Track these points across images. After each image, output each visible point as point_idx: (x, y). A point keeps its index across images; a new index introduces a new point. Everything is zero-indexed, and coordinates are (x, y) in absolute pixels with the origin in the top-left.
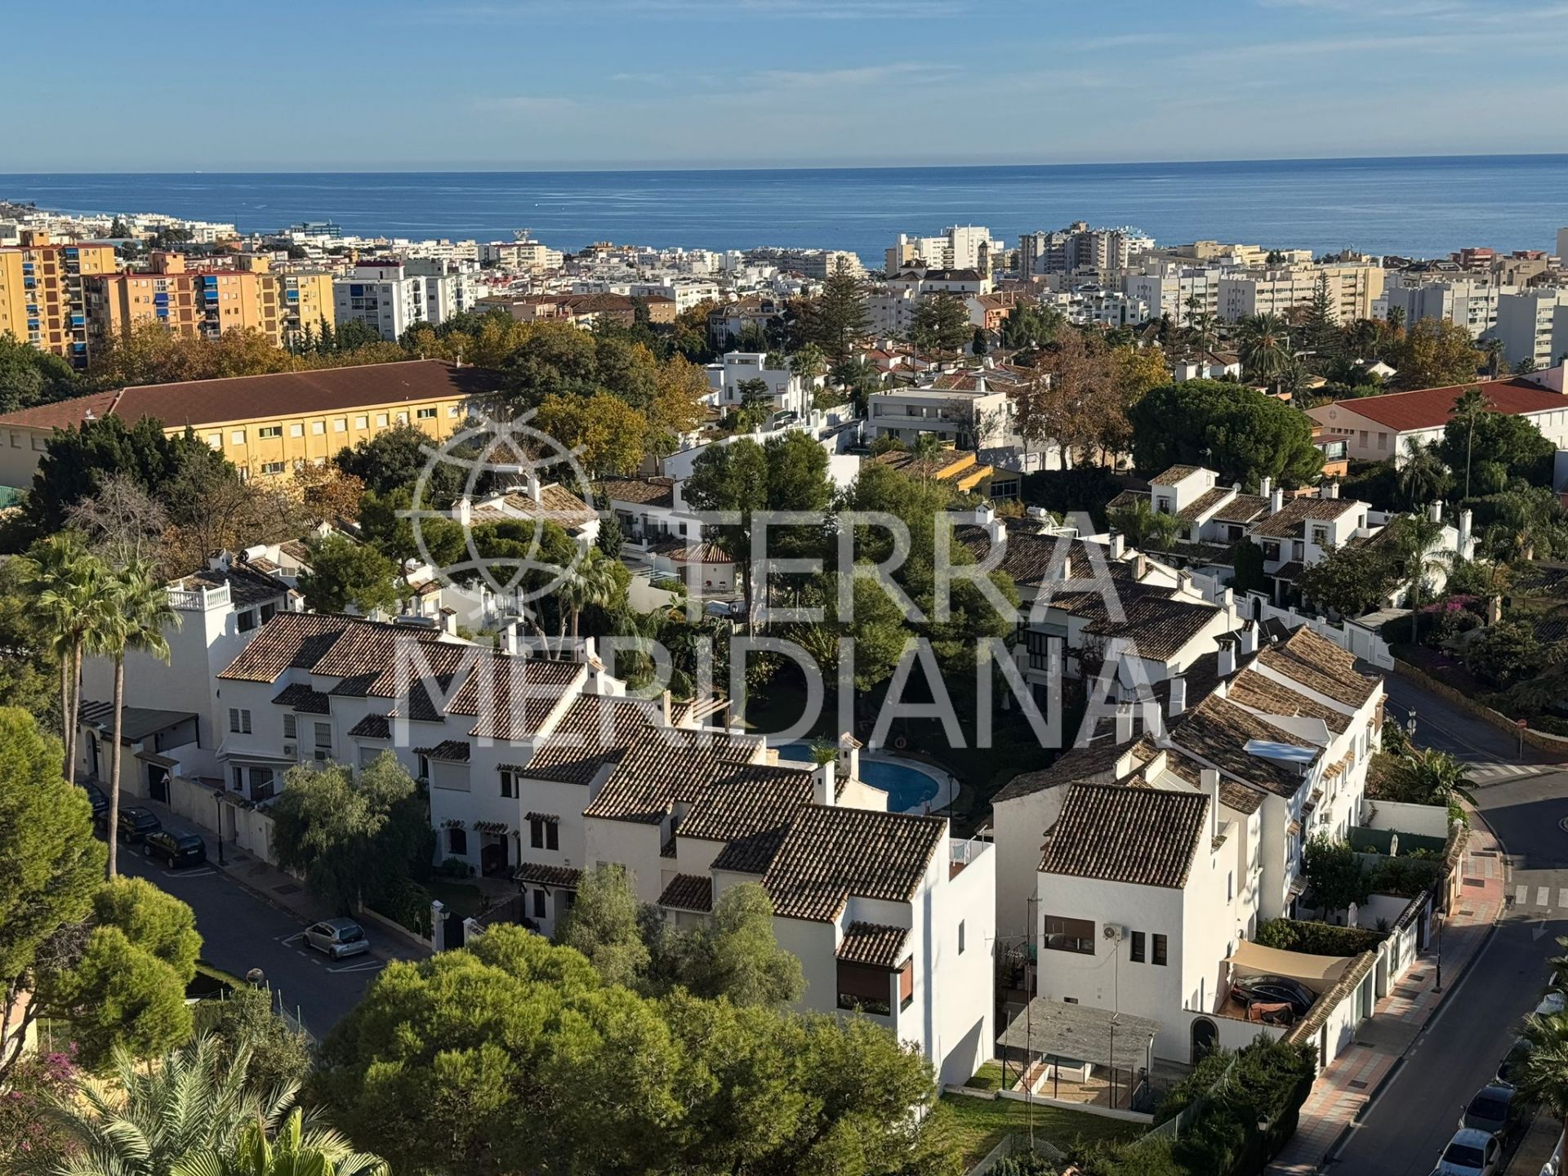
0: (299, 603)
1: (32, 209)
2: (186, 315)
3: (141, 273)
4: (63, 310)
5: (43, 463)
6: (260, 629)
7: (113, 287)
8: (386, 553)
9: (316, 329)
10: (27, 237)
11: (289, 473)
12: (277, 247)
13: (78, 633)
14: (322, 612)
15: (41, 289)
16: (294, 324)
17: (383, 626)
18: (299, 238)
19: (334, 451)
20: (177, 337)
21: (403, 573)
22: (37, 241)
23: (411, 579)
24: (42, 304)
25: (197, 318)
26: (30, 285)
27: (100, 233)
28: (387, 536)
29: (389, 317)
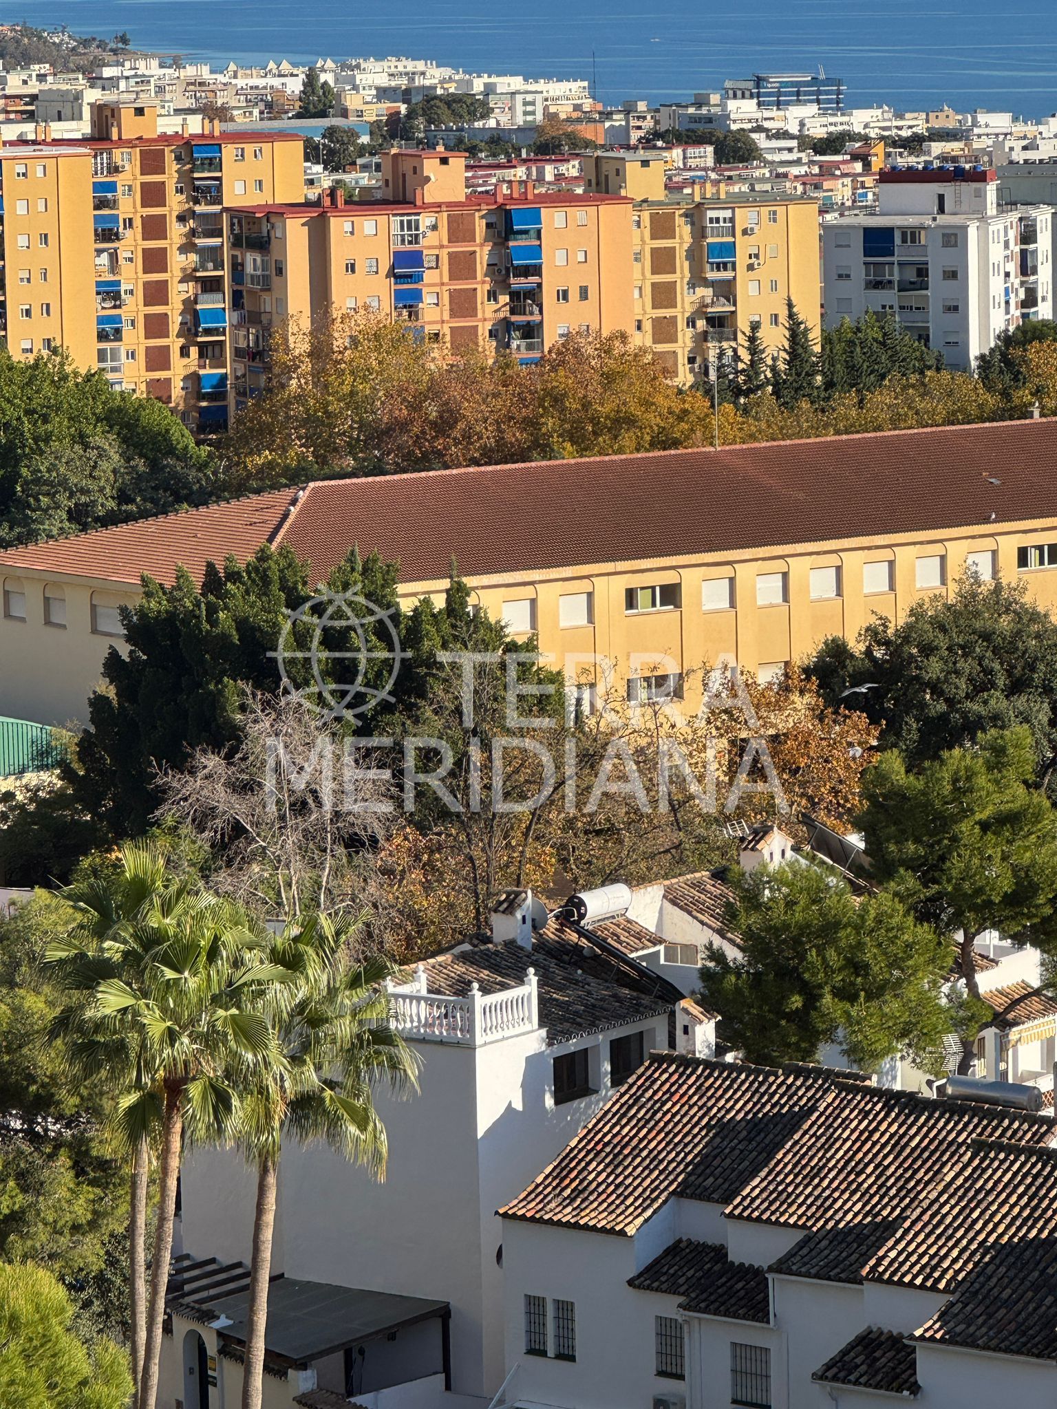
0: (705, 1035)
1: (121, 47)
2: (462, 304)
3: (365, 202)
4: (179, 292)
5: (113, 665)
6: (607, 1097)
7: (296, 235)
8: (926, 912)
9: (774, 340)
10: (105, 117)
11: (696, 703)
12: (689, 136)
13: (175, 1087)
14: (759, 1059)
15: (132, 243)
16: (720, 324)
17: (908, 1103)
18: (742, 112)
19: (806, 650)
20: (439, 359)
21: (966, 966)
22: (130, 127)
23: (987, 981)
24: (132, 278)
25: (490, 312)
26: (107, 234)
27: (272, 108)
28: (930, 870)
29: (957, 308)
